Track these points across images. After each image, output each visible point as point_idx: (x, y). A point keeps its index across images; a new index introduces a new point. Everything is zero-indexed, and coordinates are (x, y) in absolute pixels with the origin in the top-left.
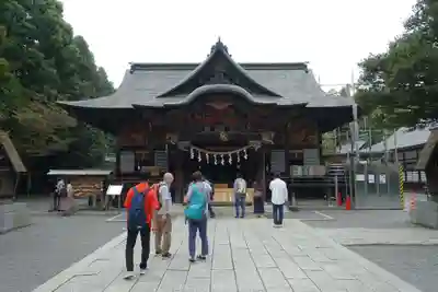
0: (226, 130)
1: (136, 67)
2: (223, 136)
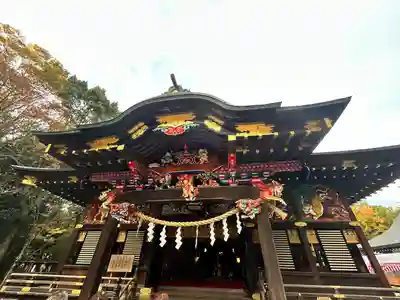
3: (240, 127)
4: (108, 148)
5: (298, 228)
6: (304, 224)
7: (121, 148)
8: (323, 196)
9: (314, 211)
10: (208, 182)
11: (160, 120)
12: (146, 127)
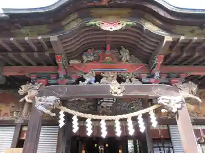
3: (177, 30)
4: (39, 38)
10: (131, 81)
12: (80, 21)
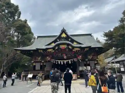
0: (66, 55)
1: (38, 37)
2: (65, 57)
3: (75, 48)
5: (86, 61)
6: (87, 60)
7: (54, 51)
8: (93, 54)
9: (90, 57)
11: (60, 45)
12: (58, 47)
